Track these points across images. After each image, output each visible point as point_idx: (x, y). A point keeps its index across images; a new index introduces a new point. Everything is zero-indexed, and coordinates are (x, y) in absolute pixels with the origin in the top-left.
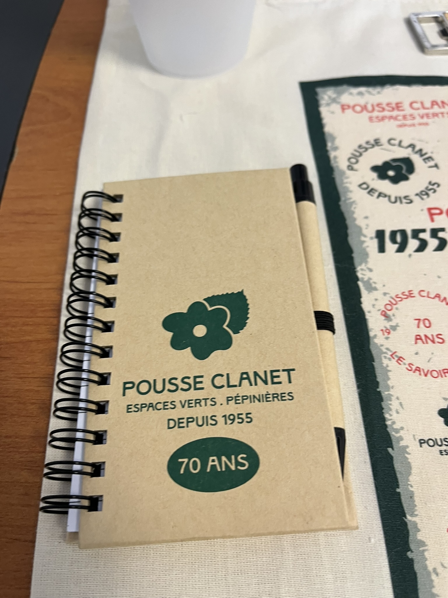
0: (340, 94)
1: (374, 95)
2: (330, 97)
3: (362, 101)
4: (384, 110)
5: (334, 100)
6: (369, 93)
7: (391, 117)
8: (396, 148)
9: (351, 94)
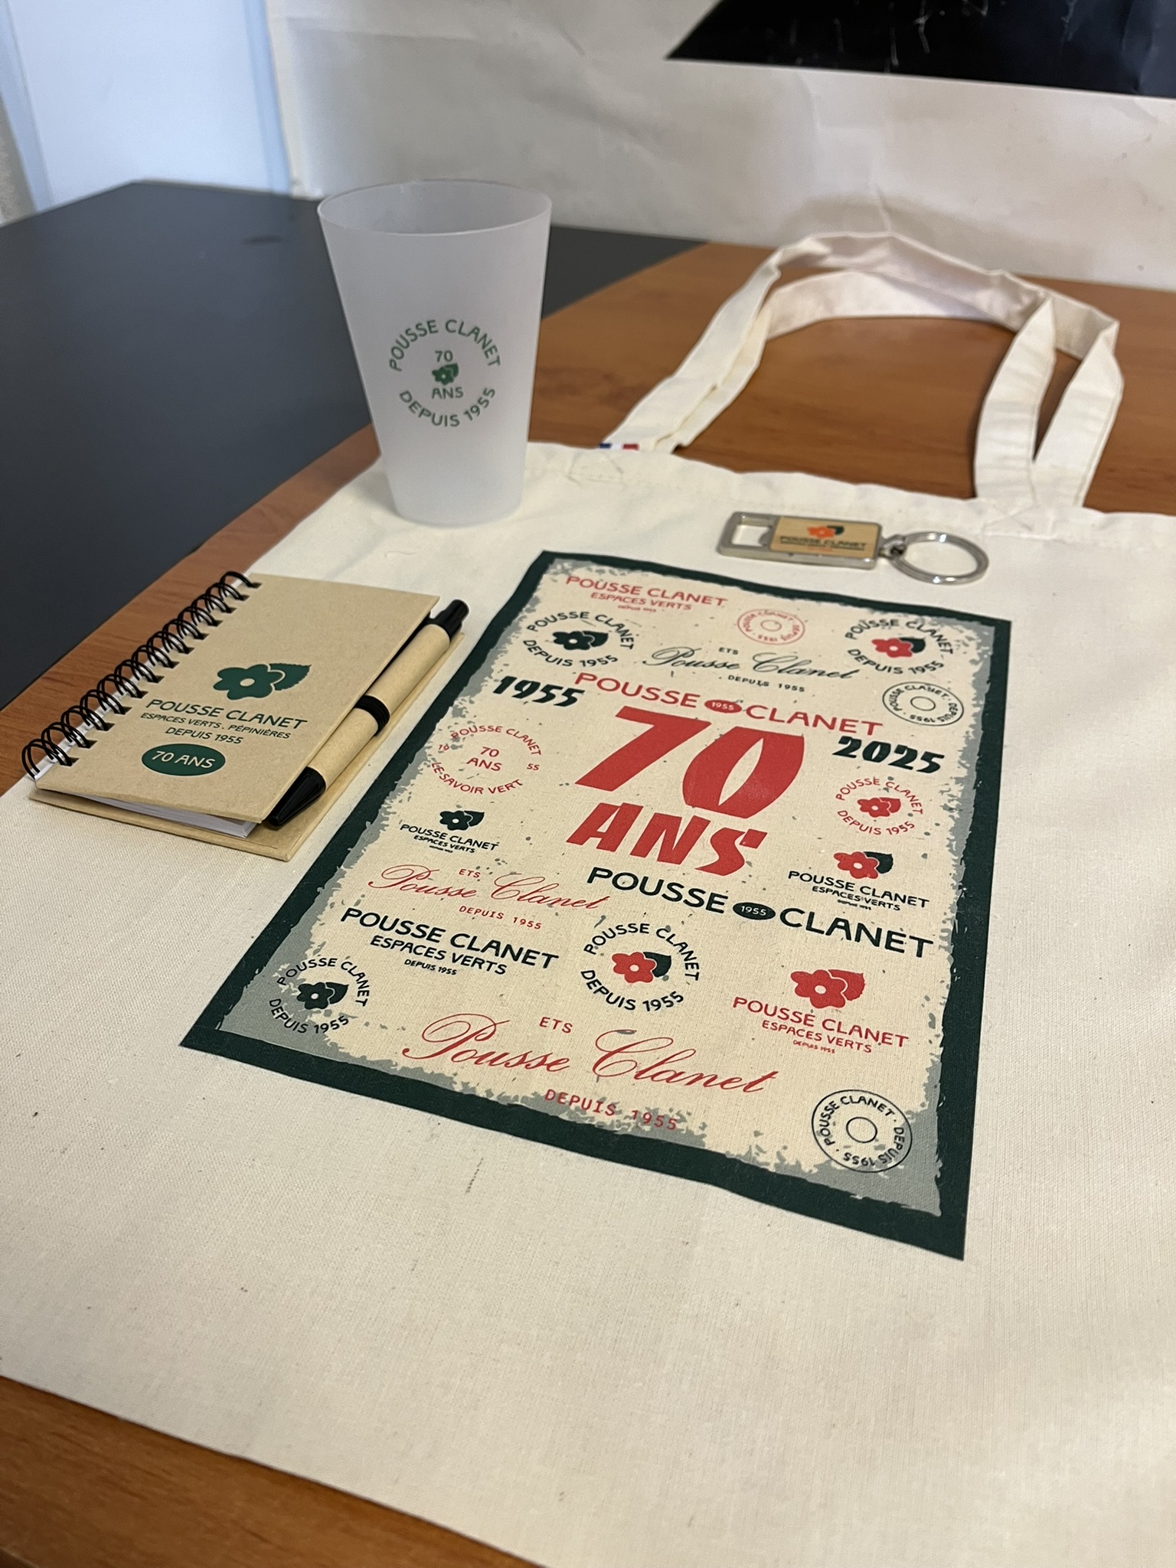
0: (575, 567)
1: (616, 575)
2: (563, 568)
3: (595, 577)
4: (616, 589)
5: (565, 571)
6: (611, 572)
7: (620, 599)
8: (602, 624)
9: (590, 570)
